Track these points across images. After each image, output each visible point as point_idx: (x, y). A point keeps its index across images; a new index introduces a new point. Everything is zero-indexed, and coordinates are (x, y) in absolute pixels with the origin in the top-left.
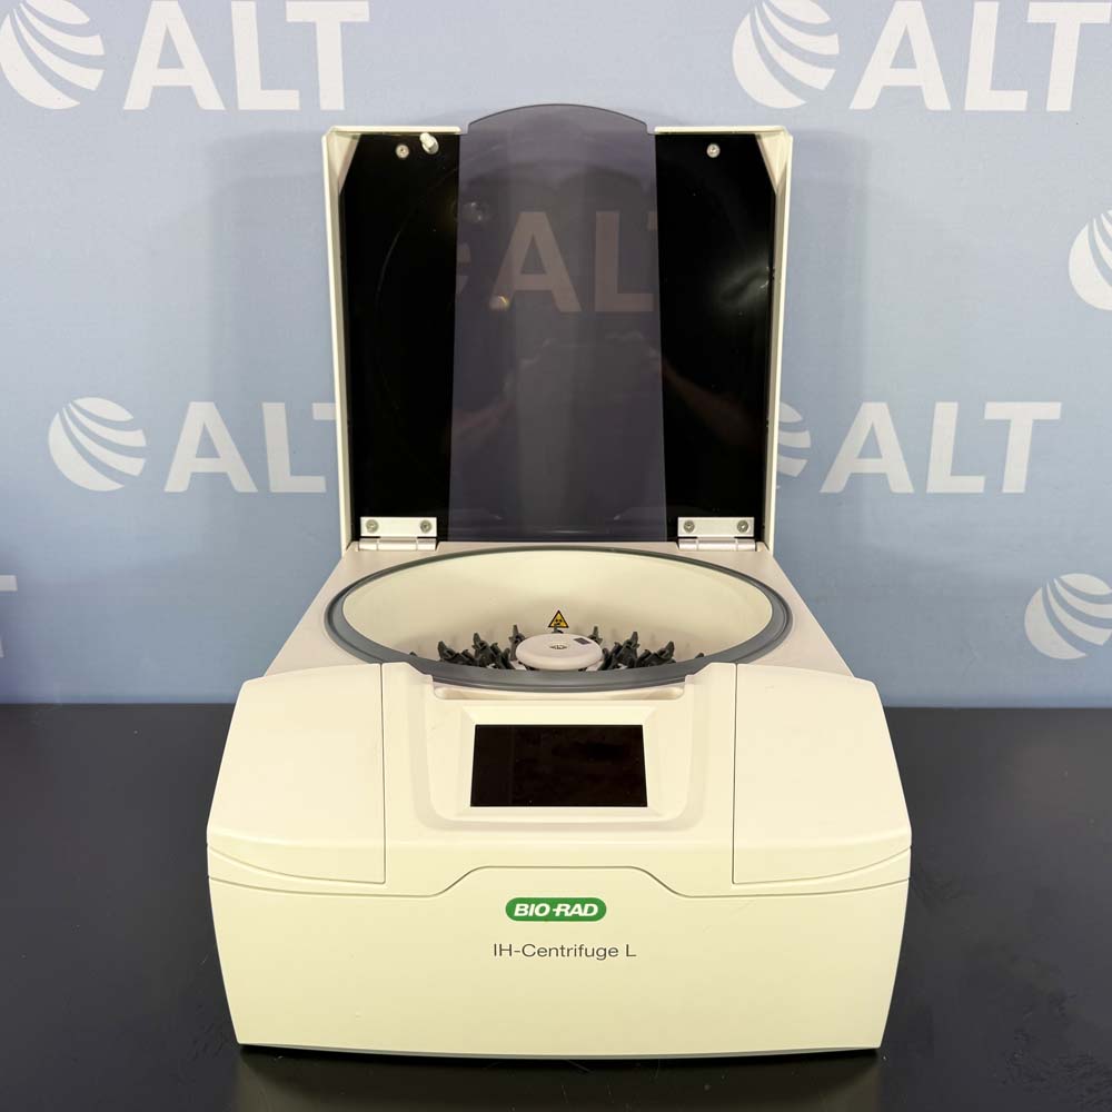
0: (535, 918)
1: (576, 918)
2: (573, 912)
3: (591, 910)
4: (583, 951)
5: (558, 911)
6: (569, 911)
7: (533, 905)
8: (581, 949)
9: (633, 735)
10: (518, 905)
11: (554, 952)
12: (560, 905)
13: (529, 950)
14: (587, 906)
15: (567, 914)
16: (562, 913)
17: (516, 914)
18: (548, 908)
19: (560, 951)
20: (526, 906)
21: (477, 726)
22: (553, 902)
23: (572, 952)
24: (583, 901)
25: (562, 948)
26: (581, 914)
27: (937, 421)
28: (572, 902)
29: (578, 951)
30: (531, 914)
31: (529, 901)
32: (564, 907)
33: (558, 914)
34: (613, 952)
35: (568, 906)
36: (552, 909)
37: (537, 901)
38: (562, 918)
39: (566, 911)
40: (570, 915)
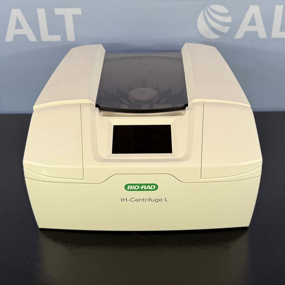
0: (134, 190)
1: (148, 190)
2: (147, 188)
3: (153, 187)
4: (151, 200)
5: (142, 188)
6: (146, 188)
7: (134, 186)
8: (150, 199)
9: (167, 128)
10: (129, 186)
11: (141, 200)
12: (143, 186)
13: (133, 200)
14: (152, 186)
15: (145, 189)
16: (143, 188)
17: (128, 189)
18: (139, 187)
19: (143, 200)
20: (131, 186)
21: (114, 126)
22: (140, 185)
23: (147, 200)
24: (150, 185)
25: (144, 199)
26: (149, 188)
27: (276, 12)
28: (147, 185)
29: (149, 200)
30: (133, 189)
31: (132, 185)
32: (144, 187)
33: (142, 189)
34: (161, 200)
35: (145, 186)
36: (140, 187)
37: (135, 185)
38: (143, 190)
39: (145, 188)
40: (146, 189)
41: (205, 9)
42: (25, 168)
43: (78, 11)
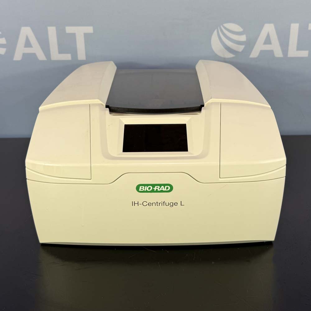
0: (147, 192)
1: (162, 191)
2: (161, 189)
3: (167, 188)
4: (165, 204)
5: (155, 189)
6: (159, 189)
7: (146, 187)
8: (164, 203)
9: (183, 128)
10: (141, 187)
11: (154, 204)
12: (156, 187)
13: (145, 203)
14: (166, 187)
15: (158, 190)
16: (157, 190)
17: (140, 190)
18: (151, 188)
19: (156, 204)
20: (144, 187)
21: (125, 125)
22: (153, 186)
23: (161, 204)
24: (164, 185)
25: (157, 203)
26: (164, 190)
27: (292, 31)
28: (161, 185)
29: (163, 204)
30: (145, 190)
31: (145, 185)
32: (157, 187)
33: (155, 190)
34: (176, 204)
35: (159, 187)
36: (153, 188)
37: (147, 185)
38: (157, 191)
39: (158, 188)
40: (160, 190)
41: (219, 28)
42: (27, 168)
43: (90, 30)
